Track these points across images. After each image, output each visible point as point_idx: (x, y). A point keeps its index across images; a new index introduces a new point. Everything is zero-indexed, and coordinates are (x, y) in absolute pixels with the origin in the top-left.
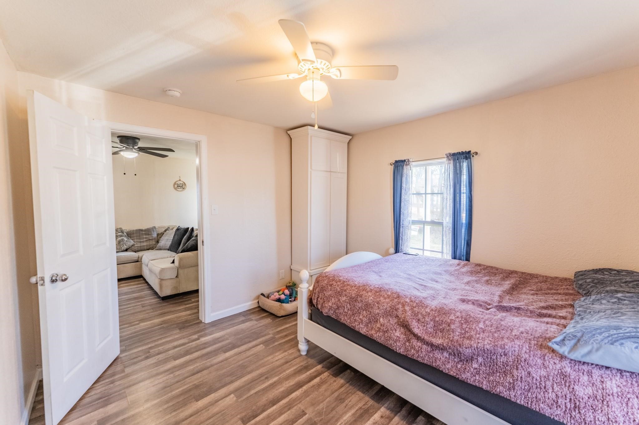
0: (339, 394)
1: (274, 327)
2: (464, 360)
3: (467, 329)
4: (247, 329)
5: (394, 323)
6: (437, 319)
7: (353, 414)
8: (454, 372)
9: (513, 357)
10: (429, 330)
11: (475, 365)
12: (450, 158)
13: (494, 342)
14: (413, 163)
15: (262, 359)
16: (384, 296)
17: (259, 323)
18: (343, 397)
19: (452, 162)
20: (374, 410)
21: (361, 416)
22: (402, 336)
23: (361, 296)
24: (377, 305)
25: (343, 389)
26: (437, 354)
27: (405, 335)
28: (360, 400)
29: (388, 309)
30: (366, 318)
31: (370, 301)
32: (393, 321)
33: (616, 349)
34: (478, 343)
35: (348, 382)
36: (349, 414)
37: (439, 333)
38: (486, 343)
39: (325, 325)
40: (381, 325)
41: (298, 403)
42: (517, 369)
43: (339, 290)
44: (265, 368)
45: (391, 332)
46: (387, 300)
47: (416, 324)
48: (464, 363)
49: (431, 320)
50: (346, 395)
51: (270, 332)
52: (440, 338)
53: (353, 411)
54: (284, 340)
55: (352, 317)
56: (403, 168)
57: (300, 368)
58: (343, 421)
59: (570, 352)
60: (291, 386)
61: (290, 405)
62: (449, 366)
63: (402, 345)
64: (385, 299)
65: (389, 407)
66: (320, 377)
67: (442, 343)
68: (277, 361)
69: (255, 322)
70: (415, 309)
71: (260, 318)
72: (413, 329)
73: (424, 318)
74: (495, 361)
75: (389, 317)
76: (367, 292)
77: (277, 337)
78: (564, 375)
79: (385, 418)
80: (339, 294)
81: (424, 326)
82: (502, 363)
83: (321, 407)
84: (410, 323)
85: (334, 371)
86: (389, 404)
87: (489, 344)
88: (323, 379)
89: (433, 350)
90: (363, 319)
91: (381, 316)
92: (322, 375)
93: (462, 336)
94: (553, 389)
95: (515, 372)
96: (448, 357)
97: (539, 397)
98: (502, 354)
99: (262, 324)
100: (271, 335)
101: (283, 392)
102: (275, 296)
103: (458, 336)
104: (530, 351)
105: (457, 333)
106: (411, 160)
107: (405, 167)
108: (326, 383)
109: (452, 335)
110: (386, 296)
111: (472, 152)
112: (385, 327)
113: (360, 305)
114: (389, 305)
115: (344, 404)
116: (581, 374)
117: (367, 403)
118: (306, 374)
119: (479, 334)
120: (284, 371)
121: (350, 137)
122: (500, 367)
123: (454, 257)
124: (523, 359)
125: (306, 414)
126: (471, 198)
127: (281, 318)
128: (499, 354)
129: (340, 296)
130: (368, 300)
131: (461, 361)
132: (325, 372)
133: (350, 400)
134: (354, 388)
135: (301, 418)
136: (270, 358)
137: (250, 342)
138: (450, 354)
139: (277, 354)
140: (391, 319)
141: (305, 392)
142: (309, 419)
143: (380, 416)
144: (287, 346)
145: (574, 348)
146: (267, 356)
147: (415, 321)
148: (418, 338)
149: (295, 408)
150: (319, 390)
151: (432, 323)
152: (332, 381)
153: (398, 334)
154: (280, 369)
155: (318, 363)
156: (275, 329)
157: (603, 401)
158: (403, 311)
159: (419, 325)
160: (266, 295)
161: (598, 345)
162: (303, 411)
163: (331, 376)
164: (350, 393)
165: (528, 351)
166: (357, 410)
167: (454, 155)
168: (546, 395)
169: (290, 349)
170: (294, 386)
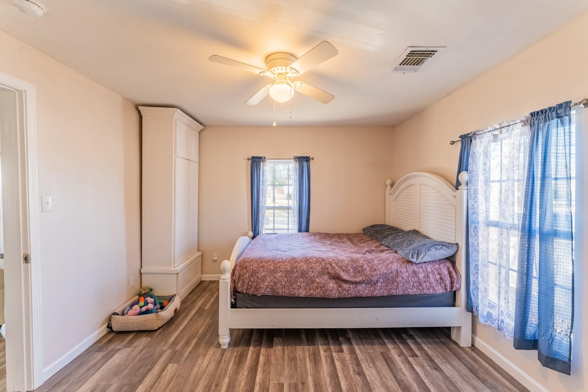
0: (288, 356)
1: (162, 342)
2: (373, 284)
3: (372, 266)
4: (126, 361)
5: (327, 278)
6: (354, 266)
7: (310, 361)
8: (370, 294)
9: (395, 272)
10: (352, 274)
11: (379, 285)
12: (297, 159)
13: (387, 268)
14: (268, 160)
15: (189, 375)
16: (313, 262)
17: (135, 347)
18: (292, 356)
19: (298, 162)
20: (317, 351)
21: (315, 359)
22: (335, 285)
23: (296, 267)
24: (311, 270)
25: (286, 352)
26: (359, 287)
27: (337, 283)
28: (304, 351)
29: (320, 270)
30: (304, 283)
31: (305, 269)
32: (326, 277)
33: (430, 253)
34: (380, 271)
35: (284, 345)
36: (308, 363)
37: (358, 274)
38: (383, 270)
39: (257, 305)
40: (318, 284)
41: (269, 382)
42: (398, 278)
43: (272, 268)
44: (203, 379)
45: (327, 285)
46: (317, 264)
47: (343, 273)
48: (373, 286)
49: (351, 268)
50: (292, 354)
51: (164, 348)
52: (359, 277)
53: (308, 360)
54: (191, 348)
55: (290, 287)
56: (260, 164)
57: (237, 359)
58: (309, 369)
59: (416, 260)
60: (247, 376)
61: (264, 388)
62: (366, 292)
63: (336, 292)
64: (315, 264)
65: (322, 344)
66: (261, 354)
67: (362, 279)
68: (207, 367)
69: (128, 350)
70: (339, 264)
71: (129, 342)
72: (343, 277)
73: (347, 268)
74: (388, 278)
75: (322, 276)
76: (299, 263)
77: (178, 348)
78: (414, 272)
79: (327, 350)
80: (275, 271)
81: (348, 273)
82: (391, 278)
83: (287, 372)
84: (340, 274)
85: (266, 345)
86: (320, 342)
87: (385, 270)
88: (265, 354)
89: (356, 286)
90: (301, 285)
91: (316, 277)
92: (261, 352)
93: (371, 271)
94: (412, 280)
95: (397, 279)
96: (365, 286)
97: (407, 287)
98: (390, 273)
99: (140, 348)
100: (169, 352)
101: (246, 384)
102: (135, 310)
103: (369, 271)
104: (401, 267)
105: (368, 270)
106: (266, 158)
107: (261, 163)
108: (271, 355)
109: (366, 272)
110: (314, 262)
111: (310, 158)
112: (322, 284)
113: (295, 275)
114: (320, 267)
115: (298, 360)
116: (419, 269)
117: (310, 350)
118: (248, 360)
119: (378, 266)
120: (226, 370)
121: (202, 128)
122: (390, 280)
123: (299, 231)
124: (399, 272)
125: (284, 383)
126: (309, 189)
127: (159, 331)
128: (389, 273)
129: (275, 273)
130: (303, 269)
131: (372, 286)
132: (260, 350)
133: (298, 355)
134: (292, 347)
135: (284, 390)
136: (196, 369)
137: (149, 370)
138: (366, 284)
139: (200, 362)
140: (324, 277)
141: (264, 371)
142: (290, 385)
143: (323, 352)
144: (201, 350)
145: (417, 258)
146: (192, 369)
147: (342, 272)
148: (346, 281)
149: (271, 386)
150: (273, 363)
151: (352, 269)
152: (273, 352)
153: (331, 285)
154: (219, 370)
155: (246, 346)
156: (166, 343)
157: (427, 277)
158: (332, 268)
159: (345, 274)
160: (120, 313)
161: (425, 253)
162: (279, 384)
163: (268, 349)
164: (293, 351)
165: (400, 267)
166: (309, 358)
167: (299, 158)
168: (410, 285)
169: (207, 351)
170: (250, 373)
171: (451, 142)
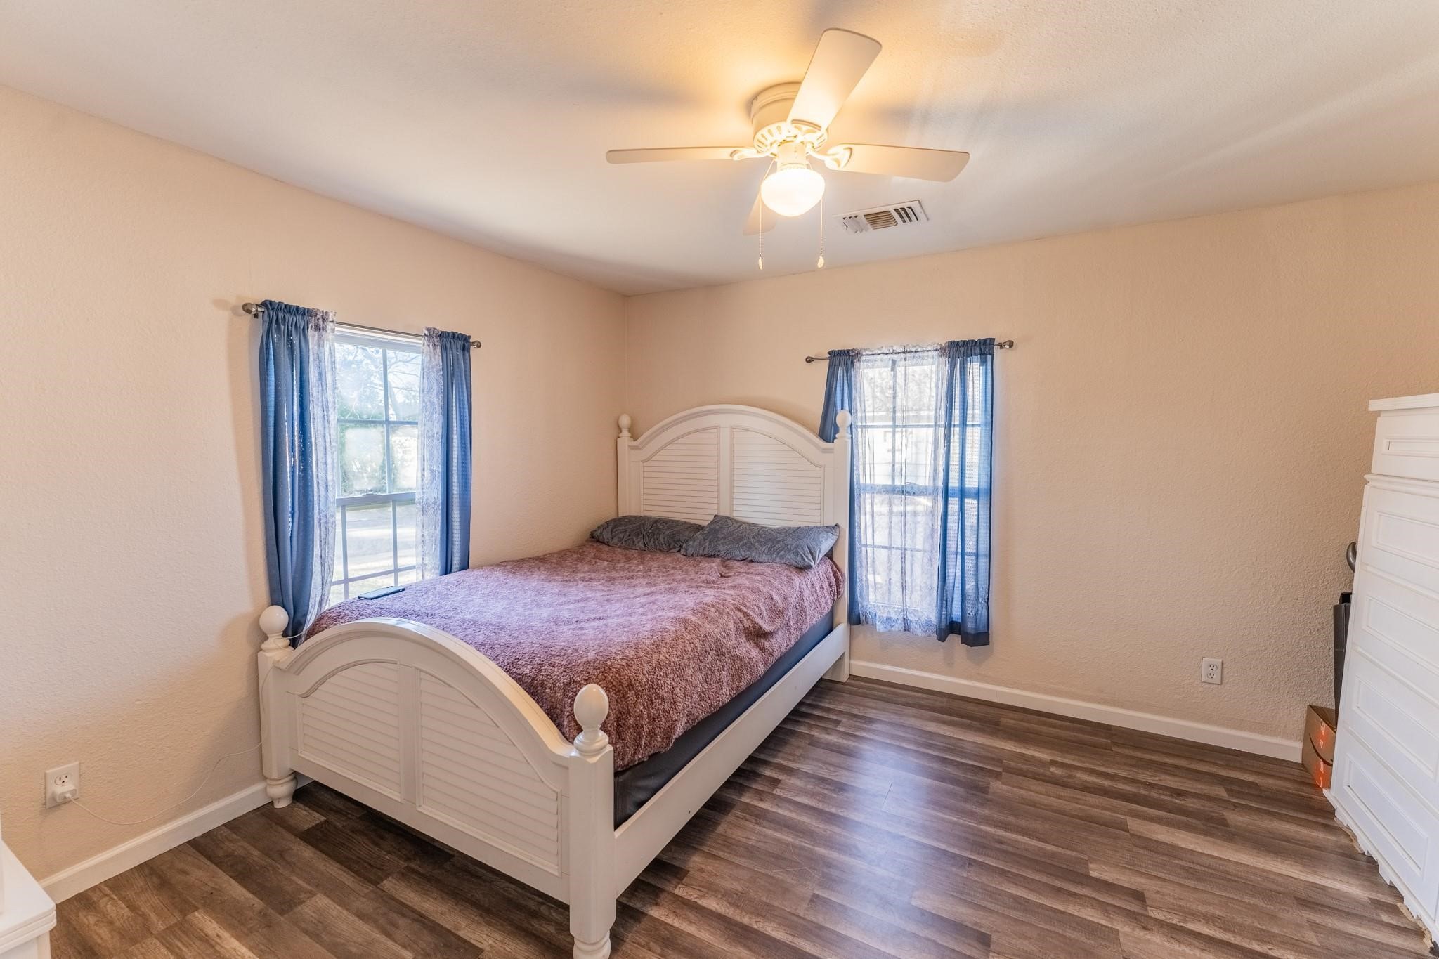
5: (745, 642)
6: (763, 600)
12: (436, 340)
14: (337, 329)
19: (439, 350)
22: (757, 651)
24: (725, 635)
26: (779, 640)
27: (757, 646)
31: (718, 636)
37: (771, 614)
40: (740, 659)
41: (798, 915)
46: (725, 618)
49: (763, 605)
55: (710, 692)
56: (305, 336)
64: (722, 617)
70: (747, 605)
72: (764, 629)
73: (759, 607)
80: (682, 666)
84: (760, 623)
88: (702, 893)
90: (722, 676)
96: (782, 635)
103: (781, 603)
105: (779, 601)
106: (331, 317)
109: (779, 606)
110: (716, 614)
114: (732, 621)
123: (444, 569)
129: (684, 671)
140: (742, 641)
147: (758, 619)
148: (766, 636)
150: (741, 889)
151: (764, 608)
153: (754, 653)
158: (745, 616)
159: (762, 621)
167: (443, 335)
171: (807, 358)
